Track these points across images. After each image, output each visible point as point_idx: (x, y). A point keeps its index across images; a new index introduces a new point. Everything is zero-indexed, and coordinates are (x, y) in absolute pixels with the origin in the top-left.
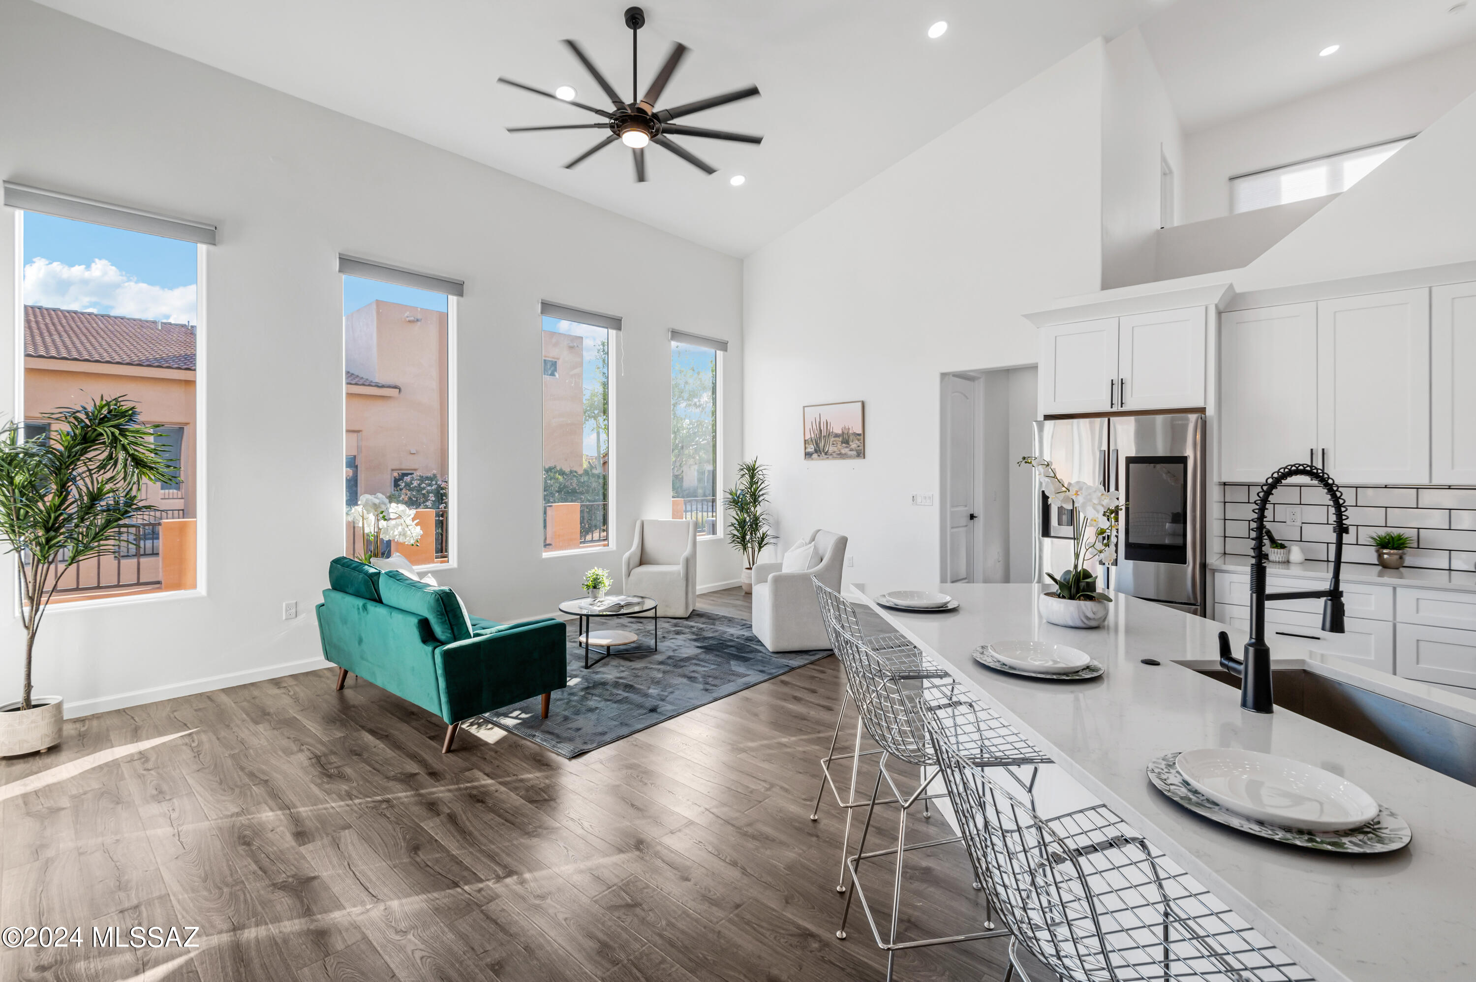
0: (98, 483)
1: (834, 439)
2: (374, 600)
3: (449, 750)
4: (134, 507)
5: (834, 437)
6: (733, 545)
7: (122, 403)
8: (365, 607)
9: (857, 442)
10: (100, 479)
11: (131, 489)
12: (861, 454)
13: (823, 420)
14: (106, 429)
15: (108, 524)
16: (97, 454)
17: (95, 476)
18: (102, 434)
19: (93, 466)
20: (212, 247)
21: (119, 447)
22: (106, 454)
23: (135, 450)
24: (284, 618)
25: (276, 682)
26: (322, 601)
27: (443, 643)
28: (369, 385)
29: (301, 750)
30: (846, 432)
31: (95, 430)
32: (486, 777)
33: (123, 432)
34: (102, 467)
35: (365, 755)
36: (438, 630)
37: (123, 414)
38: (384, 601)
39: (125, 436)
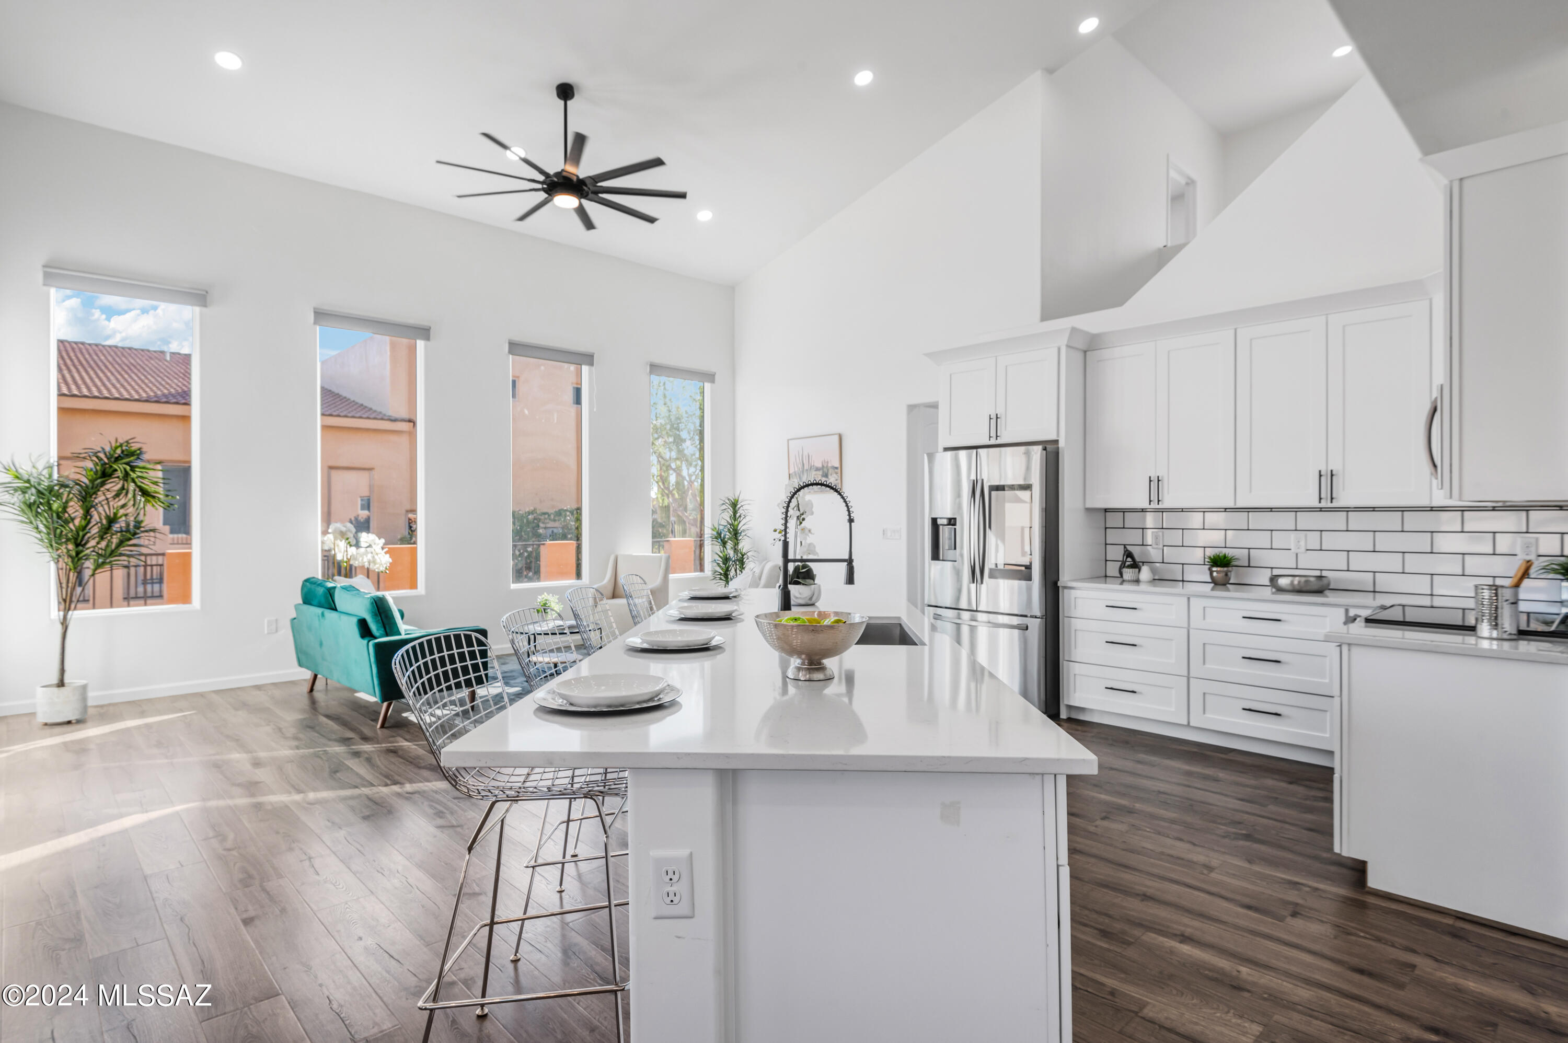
0: (114, 508)
1: (815, 473)
2: (332, 609)
3: (382, 726)
4: (142, 529)
5: (815, 471)
6: (715, 581)
7: (132, 445)
8: (323, 615)
9: (835, 475)
10: (115, 506)
11: (138, 514)
13: (805, 454)
14: (120, 466)
15: (121, 543)
16: (114, 485)
17: (111, 503)
18: (116, 470)
19: (109, 495)
20: (204, 309)
21: (130, 480)
22: (119, 486)
23: (142, 483)
24: (266, 632)
25: (258, 687)
26: (294, 615)
27: (375, 638)
28: (382, 419)
29: (268, 725)
30: (825, 465)
31: (111, 467)
32: (404, 741)
33: (133, 469)
34: (117, 495)
35: (317, 728)
36: (373, 627)
37: (132, 454)
38: (338, 609)
39: (134, 471)
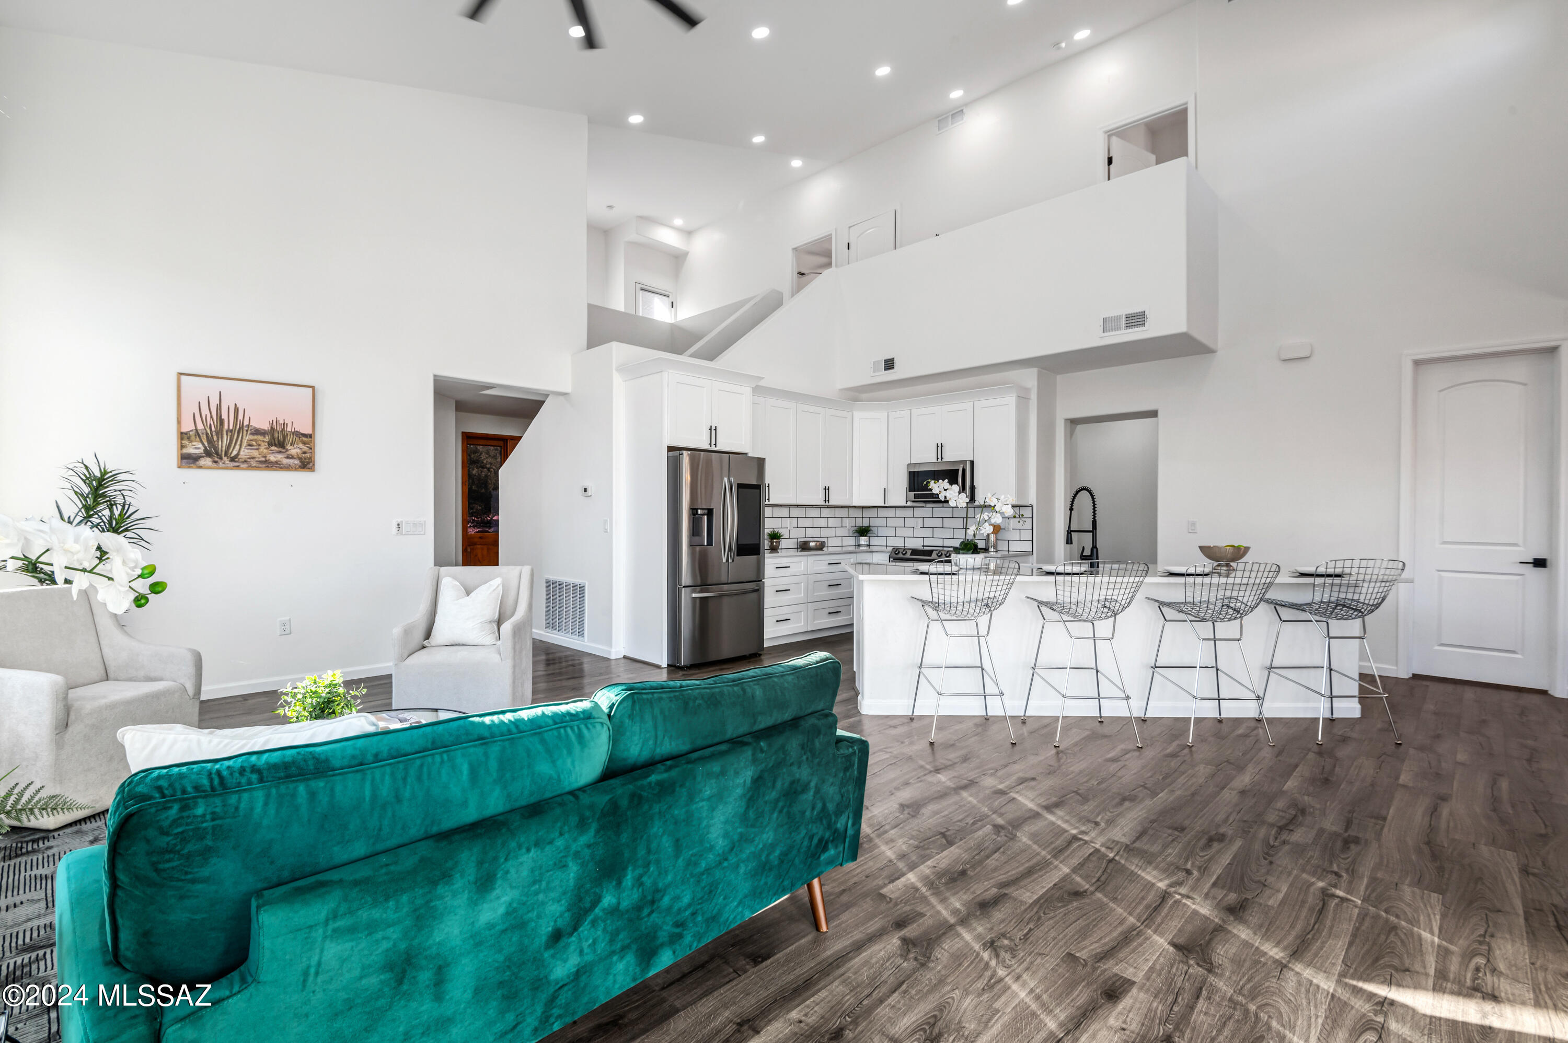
1: (252, 437)
5: (252, 434)
9: (301, 445)
12: (306, 464)
13: (225, 403)
30: (280, 429)
